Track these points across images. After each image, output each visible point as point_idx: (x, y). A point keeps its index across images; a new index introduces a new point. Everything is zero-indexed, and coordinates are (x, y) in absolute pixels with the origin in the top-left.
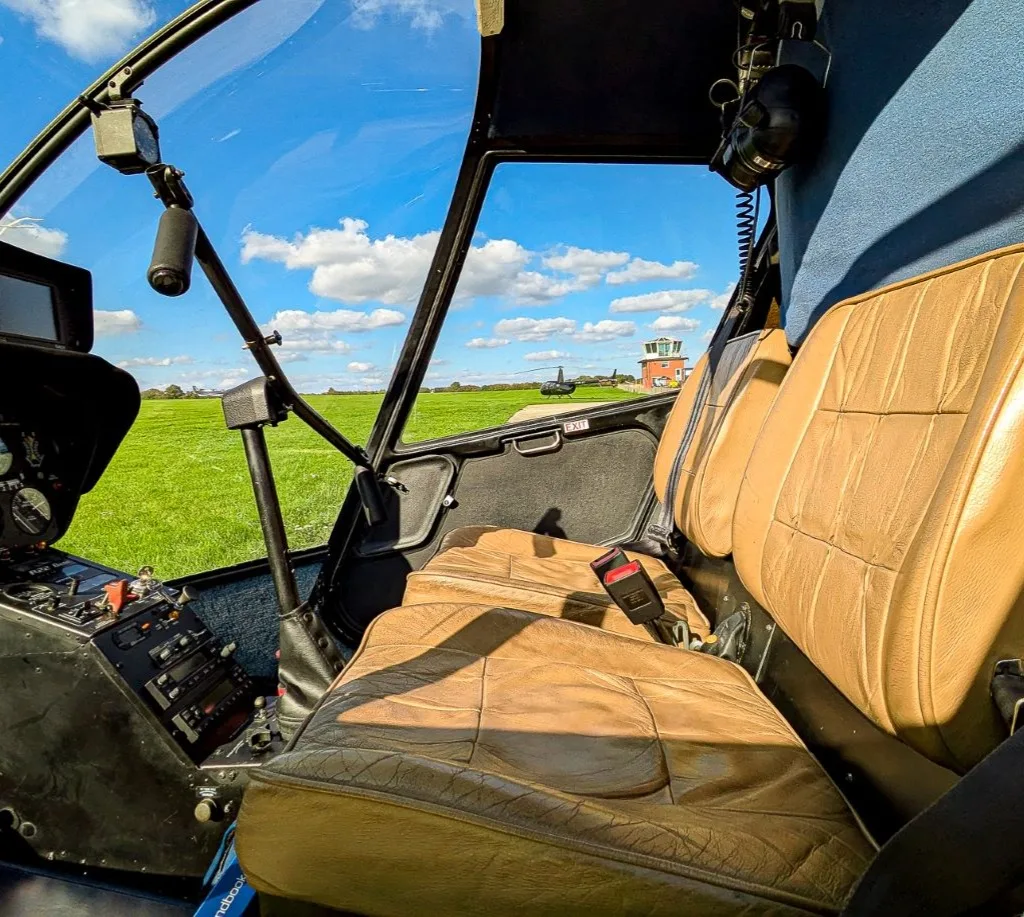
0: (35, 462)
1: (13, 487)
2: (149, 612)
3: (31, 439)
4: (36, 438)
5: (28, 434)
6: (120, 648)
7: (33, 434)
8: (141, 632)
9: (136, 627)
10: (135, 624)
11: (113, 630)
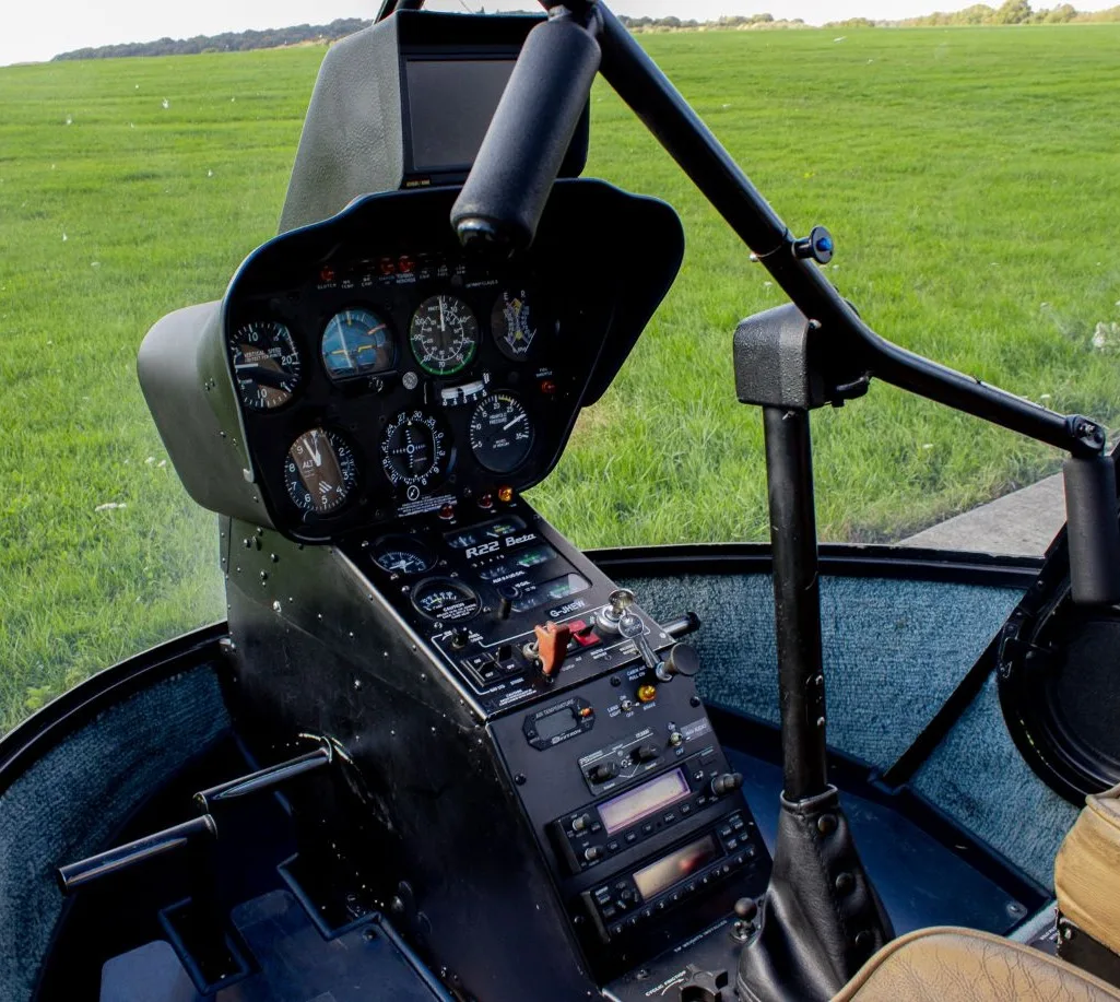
0: (520, 343)
1: (470, 396)
2: (607, 679)
3: (518, 304)
4: (527, 302)
5: (514, 295)
6: (531, 745)
7: (523, 293)
8: (577, 717)
9: (571, 707)
10: (571, 702)
11: (529, 711)
